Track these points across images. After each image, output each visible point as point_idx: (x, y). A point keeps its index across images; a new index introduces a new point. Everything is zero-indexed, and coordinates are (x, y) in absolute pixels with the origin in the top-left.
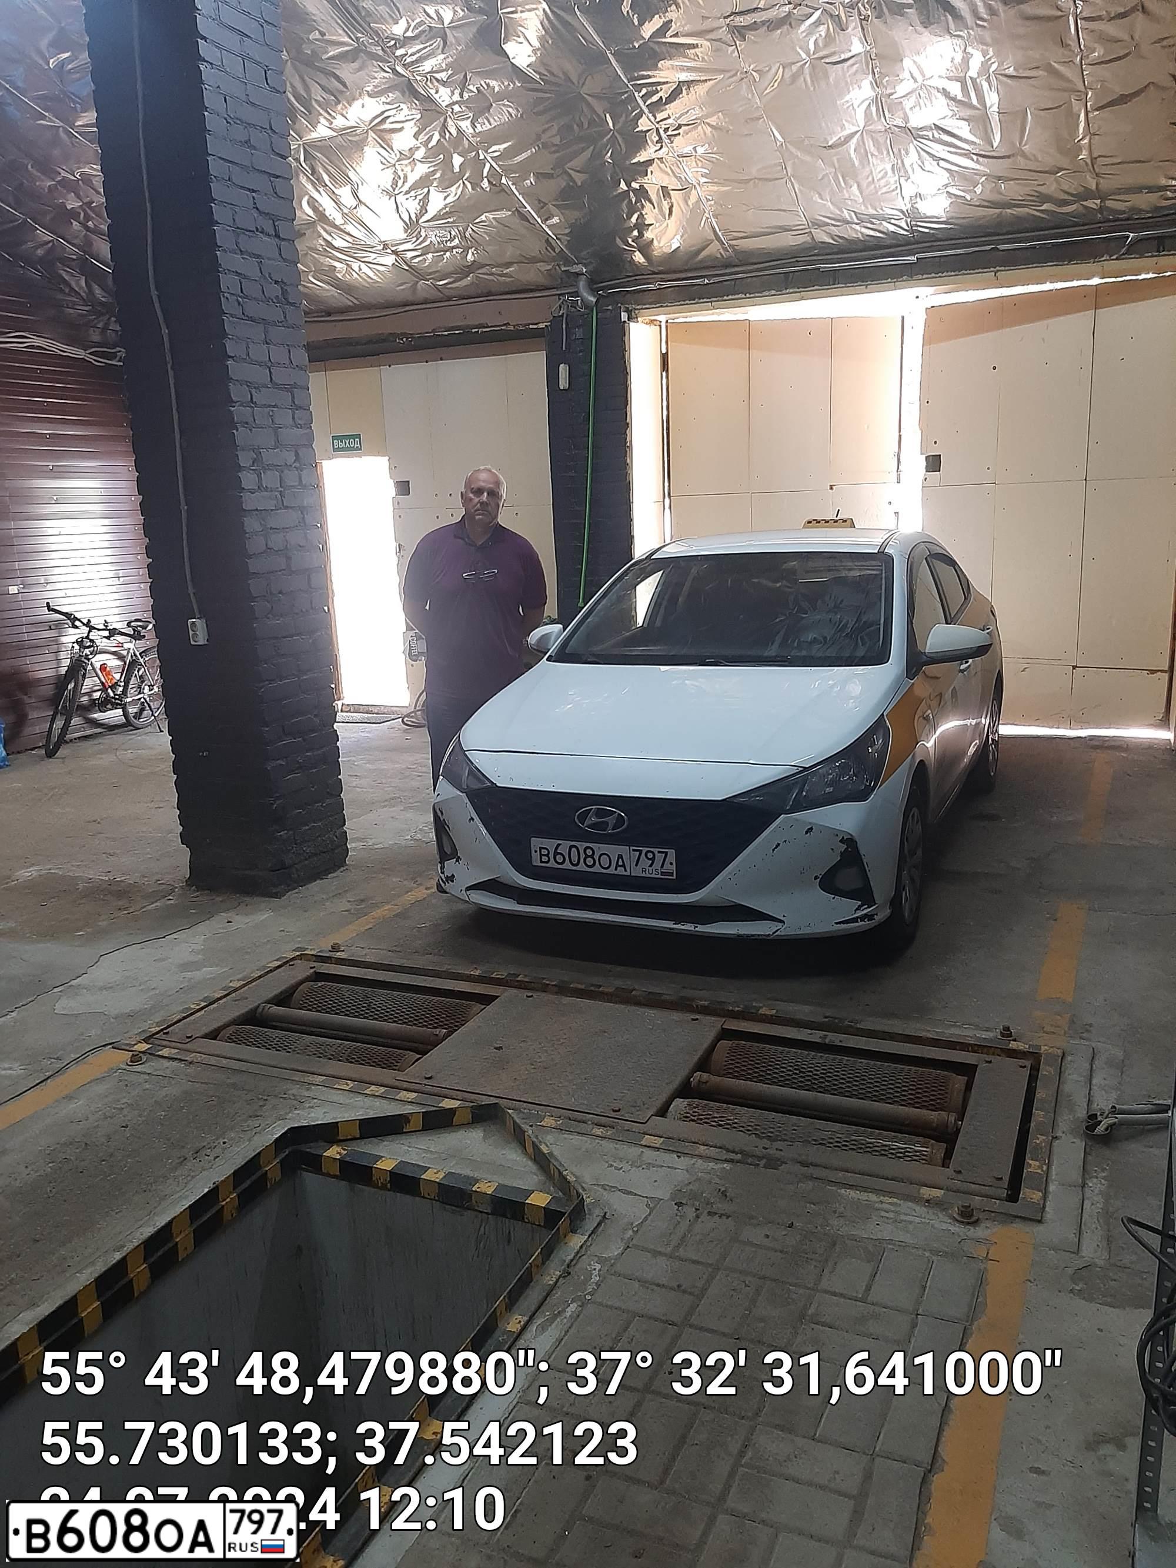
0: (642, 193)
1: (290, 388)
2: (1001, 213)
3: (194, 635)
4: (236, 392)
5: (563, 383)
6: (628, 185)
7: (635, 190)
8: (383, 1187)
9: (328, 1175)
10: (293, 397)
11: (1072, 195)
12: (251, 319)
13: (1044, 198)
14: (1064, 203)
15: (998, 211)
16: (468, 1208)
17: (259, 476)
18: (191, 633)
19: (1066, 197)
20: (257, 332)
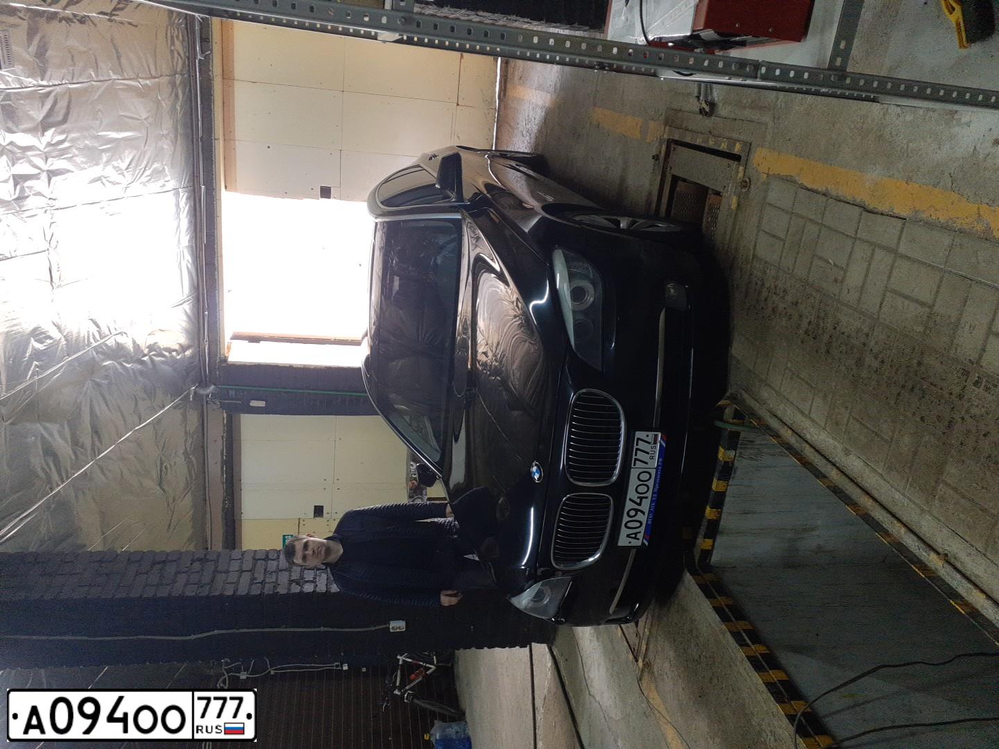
0: (151, 348)
1: (255, 560)
2: (180, 134)
3: (399, 628)
4: (256, 591)
5: (262, 404)
6: (145, 355)
7: (150, 351)
8: (720, 513)
9: (713, 546)
10: (260, 559)
11: (172, 91)
12: (212, 581)
13: (173, 108)
14: (177, 96)
15: (179, 135)
16: (733, 464)
17: (307, 582)
18: (398, 630)
19: (173, 95)
20: (220, 578)
